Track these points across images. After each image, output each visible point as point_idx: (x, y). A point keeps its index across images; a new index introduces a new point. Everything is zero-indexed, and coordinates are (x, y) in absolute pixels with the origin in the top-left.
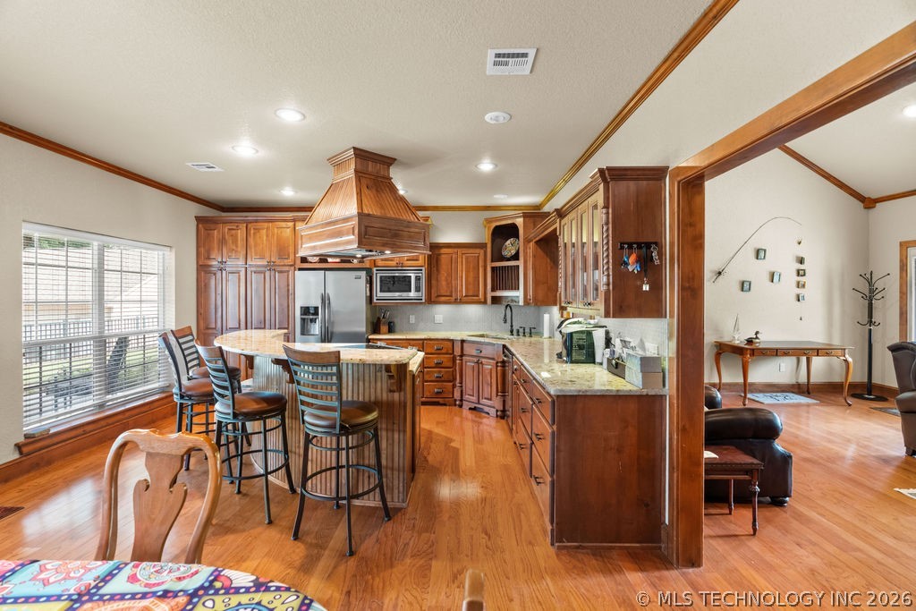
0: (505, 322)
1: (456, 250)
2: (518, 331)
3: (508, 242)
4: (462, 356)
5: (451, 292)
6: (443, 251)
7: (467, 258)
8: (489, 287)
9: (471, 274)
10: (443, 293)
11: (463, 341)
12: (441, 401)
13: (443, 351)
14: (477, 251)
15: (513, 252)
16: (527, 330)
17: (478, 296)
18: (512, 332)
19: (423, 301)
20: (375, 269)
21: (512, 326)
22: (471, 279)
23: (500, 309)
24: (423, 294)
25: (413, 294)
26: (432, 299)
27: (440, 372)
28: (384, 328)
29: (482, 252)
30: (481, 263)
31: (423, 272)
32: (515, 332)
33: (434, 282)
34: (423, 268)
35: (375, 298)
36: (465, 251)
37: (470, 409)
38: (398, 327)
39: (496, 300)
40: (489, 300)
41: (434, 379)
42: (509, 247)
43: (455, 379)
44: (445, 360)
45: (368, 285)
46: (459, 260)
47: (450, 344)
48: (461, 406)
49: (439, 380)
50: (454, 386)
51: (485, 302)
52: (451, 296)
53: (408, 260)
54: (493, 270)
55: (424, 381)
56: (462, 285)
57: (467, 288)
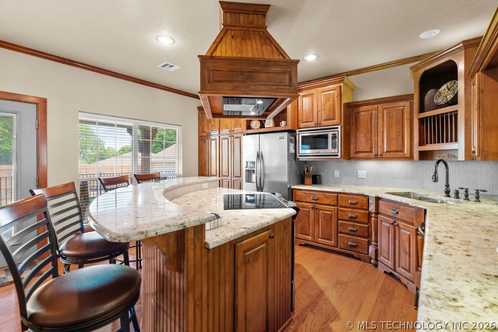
0: (436, 179)
1: (376, 106)
2: (457, 193)
3: (445, 86)
4: (377, 213)
5: (371, 148)
6: (362, 108)
7: (388, 114)
8: (416, 141)
9: (394, 129)
10: (361, 148)
11: (378, 199)
12: (355, 254)
13: (357, 206)
14: (402, 104)
15: (450, 97)
16: (472, 192)
17: (402, 151)
18: (447, 193)
19: (339, 157)
20: (297, 131)
21: (447, 186)
22: (394, 134)
23: (430, 165)
24: (338, 151)
25: (330, 150)
26: (349, 155)
27: (354, 226)
28: (309, 180)
29: (407, 104)
30: (406, 116)
31: (339, 130)
32: (452, 194)
33: (352, 139)
34: (339, 127)
35: (298, 154)
36: (385, 106)
37: (385, 272)
38: (324, 180)
39: (424, 156)
40: (416, 155)
41: (348, 232)
42: (445, 91)
43: (369, 236)
44: (360, 215)
45: (292, 145)
46: (380, 115)
47: (365, 200)
48: (376, 266)
49: (353, 233)
50: (369, 243)
51: (411, 158)
52: (371, 152)
53: (325, 120)
54: (421, 121)
55: (338, 232)
56: (383, 141)
57: (388, 144)
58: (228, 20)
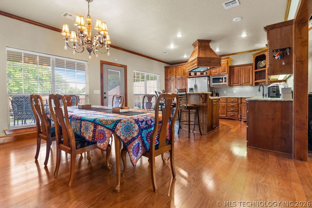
0: (259, 91)
1: (240, 67)
2: (266, 95)
3: (263, 62)
4: (241, 103)
5: (239, 82)
6: (235, 68)
7: (245, 70)
8: (254, 79)
9: (247, 75)
10: (235, 82)
11: (241, 98)
12: (233, 118)
13: (234, 102)
14: (249, 66)
15: (264, 65)
17: (249, 83)
18: (263, 95)
19: (227, 85)
20: (211, 76)
21: (263, 93)
22: (246, 77)
23: (258, 87)
24: (227, 83)
25: (224, 83)
26: (231, 85)
27: (233, 109)
28: (214, 95)
29: (251, 67)
30: (251, 71)
31: (227, 76)
32: (265, 95)
33: (232, 79)
34: (227, 74)
35: (211, 85)
36: (244, 67)
37: (244, 121)
38: (219, 95)
39: (257, 84)
40: (254, 84)
41: (231, 111)
42: (263, 63)
43: (238, 111)
44: (235, 105)
45: (209, 81)
46: (242, 70)
47: (237, 99)
48: (241, 121)
49: (232, 111)
50: (238, 114)
51: (252, 85)
52: (239, 83)
53: (222, 72)
54: (256, 72)
55: (227, 111)
56: (243, 79)
57: (245, 80)
58: (199, 44)
